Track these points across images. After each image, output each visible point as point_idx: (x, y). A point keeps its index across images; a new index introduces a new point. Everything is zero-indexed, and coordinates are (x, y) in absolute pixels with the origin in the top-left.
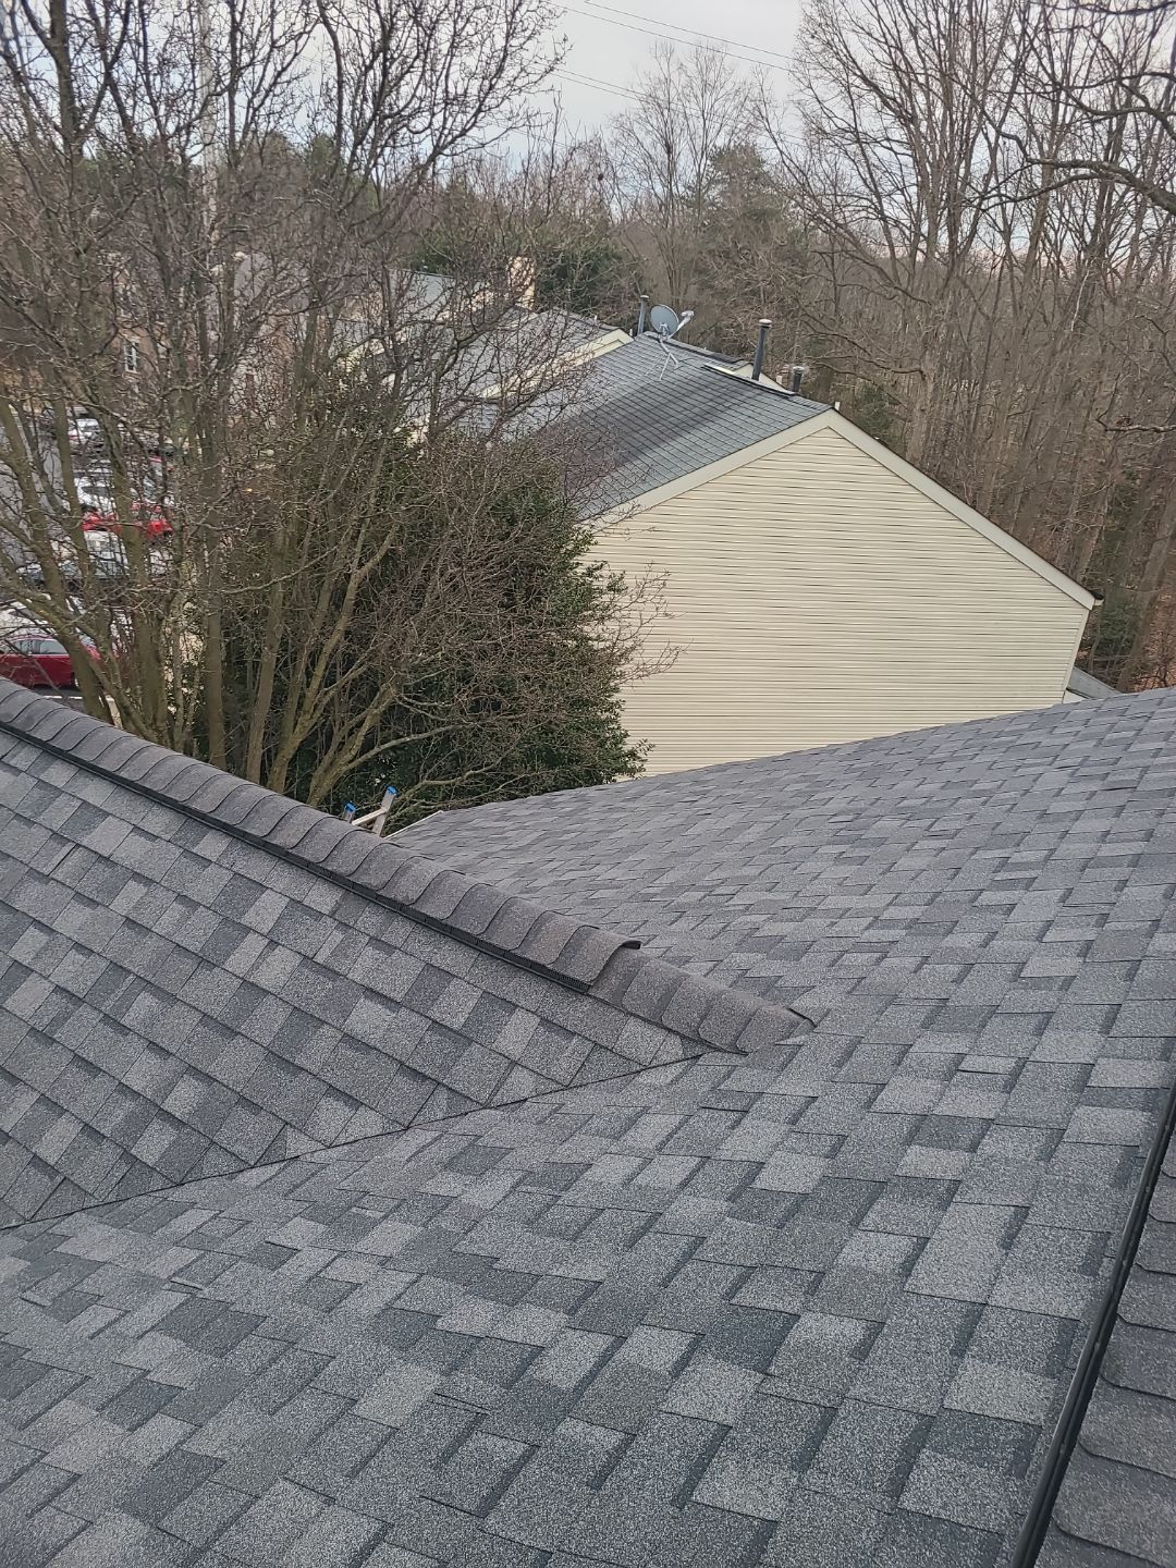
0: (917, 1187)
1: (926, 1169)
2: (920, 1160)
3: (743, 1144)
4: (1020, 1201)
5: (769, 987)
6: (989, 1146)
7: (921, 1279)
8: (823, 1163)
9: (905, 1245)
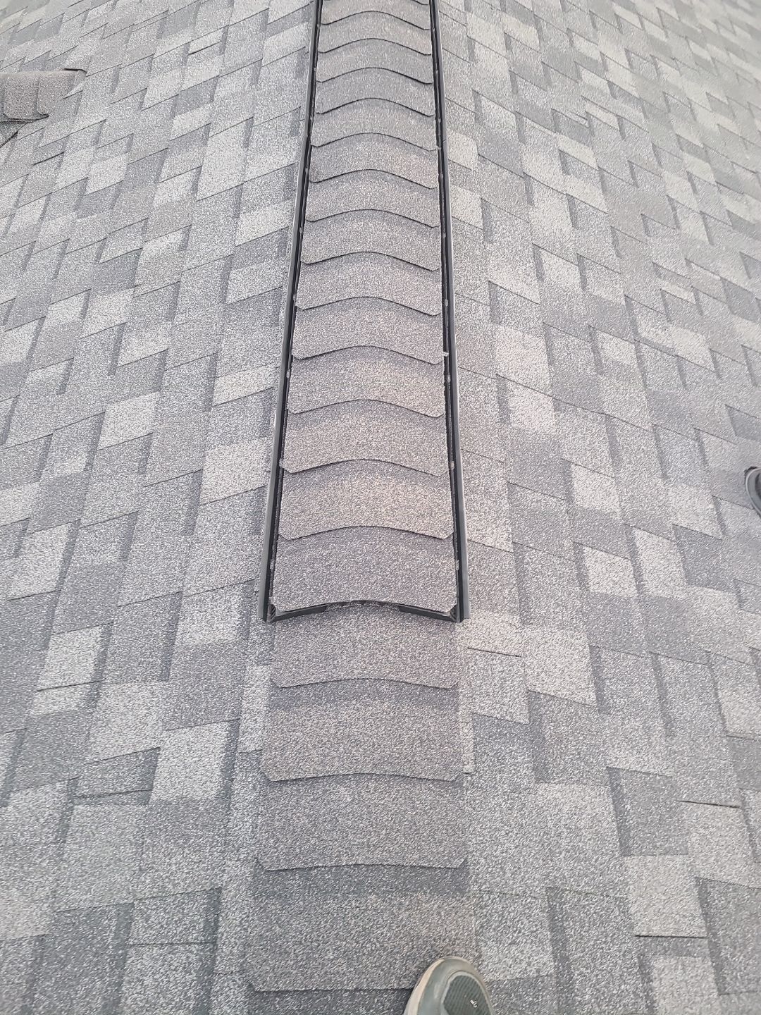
0: (186, 140)
1: (188, 127)
2: (183, 123)
3: (70, 172)
4: (248, 116)
5: (45, 62)
6: (221, 92)
7: (204, 190)
8: (124, 157)
9: (189, 176)
